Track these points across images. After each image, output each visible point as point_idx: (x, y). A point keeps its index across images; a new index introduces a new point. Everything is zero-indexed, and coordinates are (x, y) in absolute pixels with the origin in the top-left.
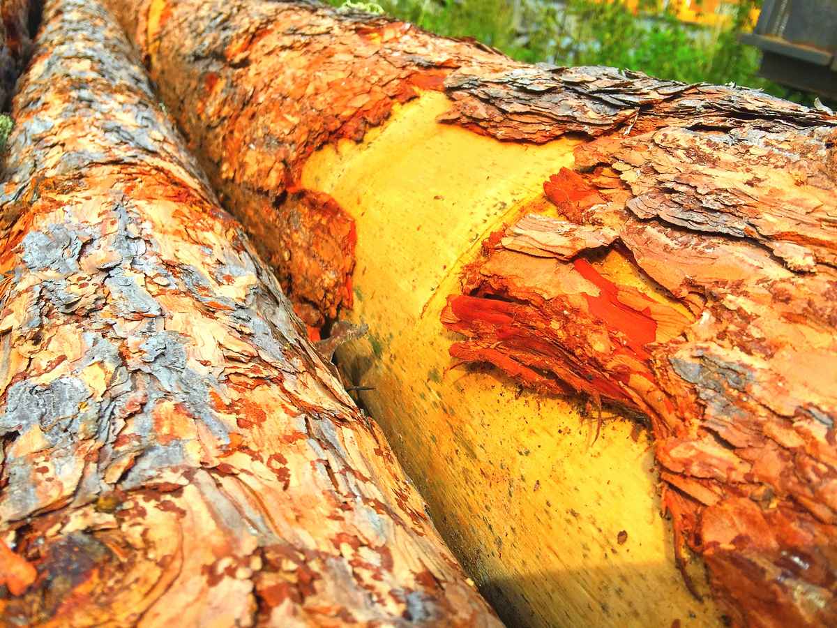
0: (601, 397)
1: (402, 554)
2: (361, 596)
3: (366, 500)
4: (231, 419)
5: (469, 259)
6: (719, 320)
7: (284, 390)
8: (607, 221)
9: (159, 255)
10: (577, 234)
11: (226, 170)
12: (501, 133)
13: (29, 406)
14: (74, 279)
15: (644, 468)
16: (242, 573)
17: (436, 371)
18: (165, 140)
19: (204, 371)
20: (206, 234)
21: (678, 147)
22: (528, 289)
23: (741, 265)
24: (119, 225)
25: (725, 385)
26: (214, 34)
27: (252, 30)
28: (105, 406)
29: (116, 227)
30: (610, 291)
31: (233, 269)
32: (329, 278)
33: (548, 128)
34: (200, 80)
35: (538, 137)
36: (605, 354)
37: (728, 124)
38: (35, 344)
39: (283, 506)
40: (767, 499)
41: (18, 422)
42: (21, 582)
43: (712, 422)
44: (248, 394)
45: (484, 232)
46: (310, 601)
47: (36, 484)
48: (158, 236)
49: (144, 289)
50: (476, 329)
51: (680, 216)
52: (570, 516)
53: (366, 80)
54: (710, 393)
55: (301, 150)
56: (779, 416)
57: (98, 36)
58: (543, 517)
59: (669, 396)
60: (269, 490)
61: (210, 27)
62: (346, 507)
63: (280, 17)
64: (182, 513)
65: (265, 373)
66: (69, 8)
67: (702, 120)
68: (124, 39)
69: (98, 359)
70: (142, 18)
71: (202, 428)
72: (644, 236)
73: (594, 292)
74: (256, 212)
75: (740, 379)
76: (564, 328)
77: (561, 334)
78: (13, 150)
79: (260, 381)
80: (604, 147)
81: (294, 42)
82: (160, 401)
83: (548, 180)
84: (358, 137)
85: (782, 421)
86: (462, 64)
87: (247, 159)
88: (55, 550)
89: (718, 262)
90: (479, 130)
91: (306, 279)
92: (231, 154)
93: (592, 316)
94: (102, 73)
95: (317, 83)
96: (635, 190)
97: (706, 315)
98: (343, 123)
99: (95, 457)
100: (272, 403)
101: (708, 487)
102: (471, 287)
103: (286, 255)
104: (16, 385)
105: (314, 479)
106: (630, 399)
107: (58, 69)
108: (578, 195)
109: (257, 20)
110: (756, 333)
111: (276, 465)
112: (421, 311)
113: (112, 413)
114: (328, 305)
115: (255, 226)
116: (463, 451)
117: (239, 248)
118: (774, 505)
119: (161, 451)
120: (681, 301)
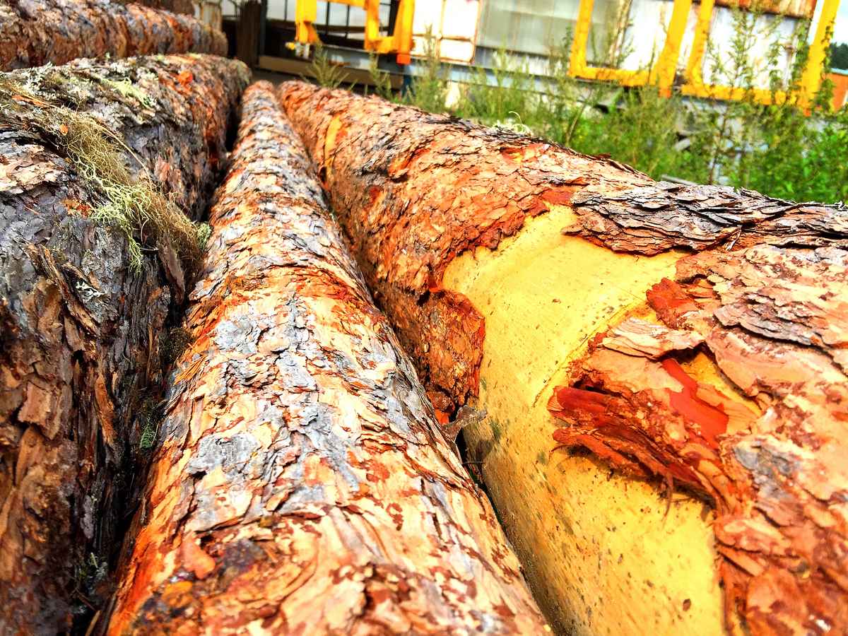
0: (674, 479)
1: (486, 590)
2: (445, 609)
3: (463, 547)
4: (362, 474)
5: (577, 356)
6: (779, 417)
7: (407, 457)
8: (697, 326)
9: (318, 343)
10: (668, 337)
11: (381, 271)
12: (616, 245)
13: (214, 453)
14: (253, 359)
15: (708, 545)
16: (358, 577)
17: (543, 454)
18: (332, 246)
19: (344, 435)
20: (357, 326)
21: (766, 263)
22: (620, 382)
23: (804, 369)
24: (290, 316)
25: (777, 472)
26: (380, 152)
27: (412, 149)
28: (270, 455)
29: (287, 318)
30: (692, 387)
31: (377, 356)
32: (460, 369)
33: (658, 242)
34: (365, 192)
35: (649, 250)
36: (678, 442)
37: (817, 243)
38: (221, 408)
39: (396, 541)
40: (801, 570)
41: (206, 464)
42: (203, 570)
43: (763, 504)
44: (377, 456)
45: (591, 332)
46: (405, 604)
47: (217, 508)
48: (318, 328)
49: (305, 369)
50: (577, 417)
51: (758, 324)
52: (646, 587)
53: (504, 195)
54: (764, 478)
55: (445, 255)
56: (818, 500)
57: (283, 153)
58: (625, 587)
59: (731, 480)
60: (385, 527)
61: (377, 146)
62: (444, 549)
63: (437, 138)
64: (319, 535)
65: (392, 441)
66: (260, 128)
67: (795, 239)
68: (304, 154)
69: (267, 420)
70: (321, 136)
71: (339, 477)
72: (725, 341)
73: (677, 387)
74: (404, 308)
75: (788, 466)
76: (647, 418)
77: (645, 424)
78: (210, 252)
79: (388, 447)
80: (704, 260)
81: (447, 161)
82: (310, 454)
83: (651, 288)
84: (493, 245)
85: (820, 504)
86: (591, 182)
87: (399, 262)
88: (229, 550)
89: (786, 366)
90: (597, 241)
91: (440, 369)
92: (386, 257)
93: (672, 409)
94: (284, 187)
95: (463, 197)
96: (724, 299)
97: (771, 412)
98: (481, 233)
99: (260, 492)
100: (396, 465)
101: (755, 559)
102: (575, 380)
103: (425, 347)
104: (204, 438)
105: (422, 526)
106: (699, 482)
107: (249, 184)
108: (676, 302)
109: (417, 140)
110: (808, 429)
111: (393, 511)
112: (534, 400)
113: (274, 462)
114: (458, 393)
115: (401, 321)
116: (562, 527)
117: (384, 339)
118: (806, 575)
119: (308, 491)
120: (753, 399)
